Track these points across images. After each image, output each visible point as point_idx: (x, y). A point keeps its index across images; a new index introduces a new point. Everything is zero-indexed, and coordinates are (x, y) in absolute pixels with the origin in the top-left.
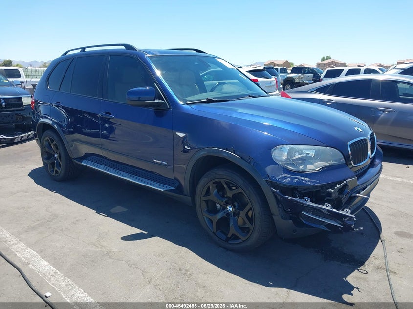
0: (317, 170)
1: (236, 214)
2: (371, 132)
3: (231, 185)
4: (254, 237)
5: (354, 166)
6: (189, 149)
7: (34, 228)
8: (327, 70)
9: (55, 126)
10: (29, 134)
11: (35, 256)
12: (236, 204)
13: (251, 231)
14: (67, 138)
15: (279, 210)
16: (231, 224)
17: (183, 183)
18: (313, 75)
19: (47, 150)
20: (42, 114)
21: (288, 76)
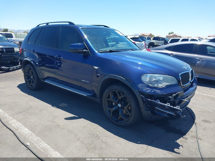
0: (164, 86)
1: (122, 108)
2: (191, 69)
3: (121, 93)
4: (131, 119)
5: (183, 85)
6: (99, 75)
7: (20, 112)
8: (171, 39)
9: (32, 62)
10: (17, 66)
11: (21, 126)
12: (123, 103)
13: (130, 116)
14: (38, 68)
15: (144, 106)
16: (120, 113)
17: (96, 92)
18: (164, 41)
19: (27, 74)
20: (25, 56)
21: (151, 41)
